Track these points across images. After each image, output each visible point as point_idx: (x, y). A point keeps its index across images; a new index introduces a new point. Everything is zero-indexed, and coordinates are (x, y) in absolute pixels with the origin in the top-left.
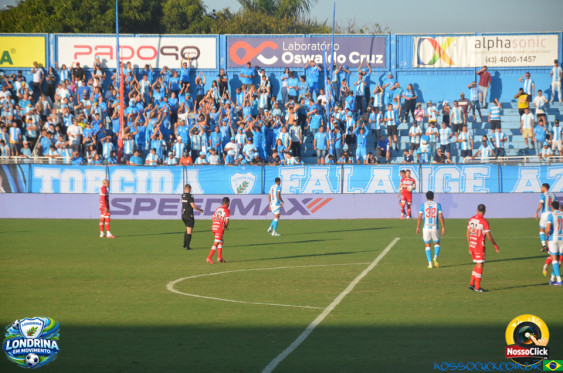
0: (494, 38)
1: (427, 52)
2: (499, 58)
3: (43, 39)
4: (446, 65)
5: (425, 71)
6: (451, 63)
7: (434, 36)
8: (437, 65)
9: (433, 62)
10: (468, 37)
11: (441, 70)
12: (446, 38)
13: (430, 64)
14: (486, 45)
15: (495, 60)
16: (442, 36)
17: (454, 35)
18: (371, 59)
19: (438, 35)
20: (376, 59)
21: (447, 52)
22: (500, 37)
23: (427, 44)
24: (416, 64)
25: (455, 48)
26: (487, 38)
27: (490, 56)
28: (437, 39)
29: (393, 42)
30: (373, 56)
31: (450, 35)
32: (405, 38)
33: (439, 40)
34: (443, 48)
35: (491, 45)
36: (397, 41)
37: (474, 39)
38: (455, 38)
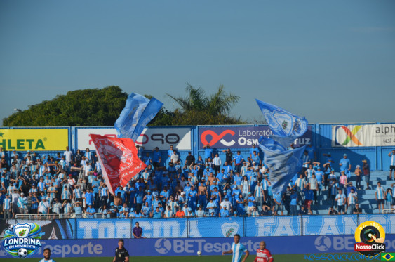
3: (67, 130)
7: (347, 125)
9: (346, 142)
10: (370, 125)
12: (355, 126)
13: (344, 144)
17: (360, 124)
18: (301, 142)
19: (350, 124)
20: (305, 141)
21: (356, 136)
25: (362, 134)
26: (384, 126)
28: (348, 127)
29: (317, 130)
30: (303, 139)
32: (325, 127)
34: (353, 133)
36: (320, 128)
37: (375, 126)
38: (361, 126)
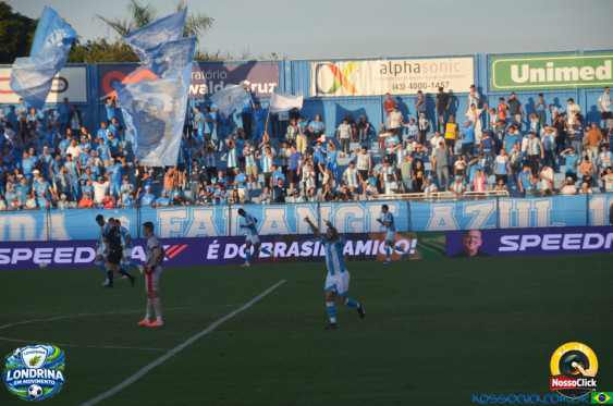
0: (401, 62)
1: (326, 79)
2: (407, 85)
4: (348, 93)
5: (324, 101)
6: (354, 90)
7: (334, 61)
8: (338, 94)
9: (334, 90)
10: (372, 62)
11: (343, 100)
12: (347, 63)
13: (330, 92)
14: (393, 71)
15: (403, 87)
16: (344, 60)
17: (356, 60)
18: (263, 88)
19: (339, 60)
20: (269, 88)
21: (349, 78)
22: (408, 61)
23: (326, 70)
24: (314, 93)
25: (358, 74)
26: (394, 62)
27: (398, 82)
28: (337, 64)
29: (288, 69)
30: (266, 85)
31: (352, 60)
32: (301, 64)
33: (341, 66)
34: (344, 74)
35: (398, 70)
36: (292, 67)
37: (379, 63)
38: (357, 63)
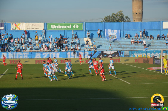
0: (29, 24)
1: (14, 27)
2: (30, 28)
5: (14, 31)
6: (20, 29)
7: (15, 23)
8: (16, 30)
9: (15, 29)
10: (23, 23)
11: (17, 31)
15: (30, 29)
16: (17, 23)
17: (20, 23)
21: (18, 27)
24: (11, 29)
27: (29, 28)
28: (16, 24)
33: (17, 24)
36: (7, 24)
37: (25, 24)
